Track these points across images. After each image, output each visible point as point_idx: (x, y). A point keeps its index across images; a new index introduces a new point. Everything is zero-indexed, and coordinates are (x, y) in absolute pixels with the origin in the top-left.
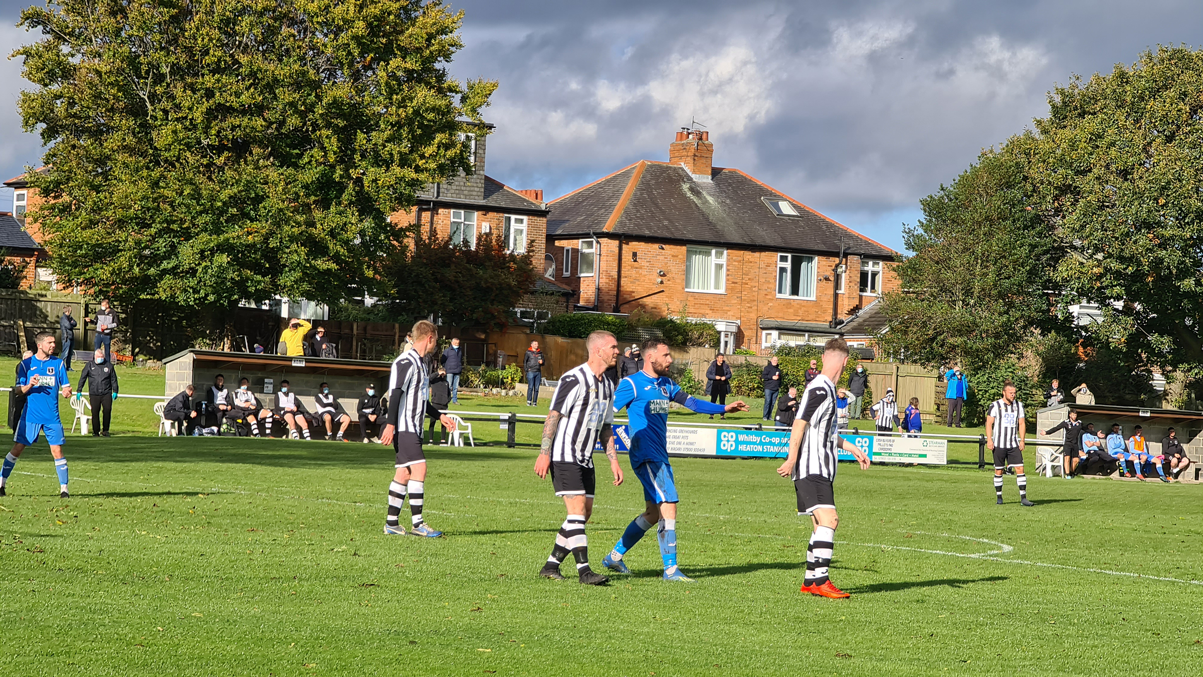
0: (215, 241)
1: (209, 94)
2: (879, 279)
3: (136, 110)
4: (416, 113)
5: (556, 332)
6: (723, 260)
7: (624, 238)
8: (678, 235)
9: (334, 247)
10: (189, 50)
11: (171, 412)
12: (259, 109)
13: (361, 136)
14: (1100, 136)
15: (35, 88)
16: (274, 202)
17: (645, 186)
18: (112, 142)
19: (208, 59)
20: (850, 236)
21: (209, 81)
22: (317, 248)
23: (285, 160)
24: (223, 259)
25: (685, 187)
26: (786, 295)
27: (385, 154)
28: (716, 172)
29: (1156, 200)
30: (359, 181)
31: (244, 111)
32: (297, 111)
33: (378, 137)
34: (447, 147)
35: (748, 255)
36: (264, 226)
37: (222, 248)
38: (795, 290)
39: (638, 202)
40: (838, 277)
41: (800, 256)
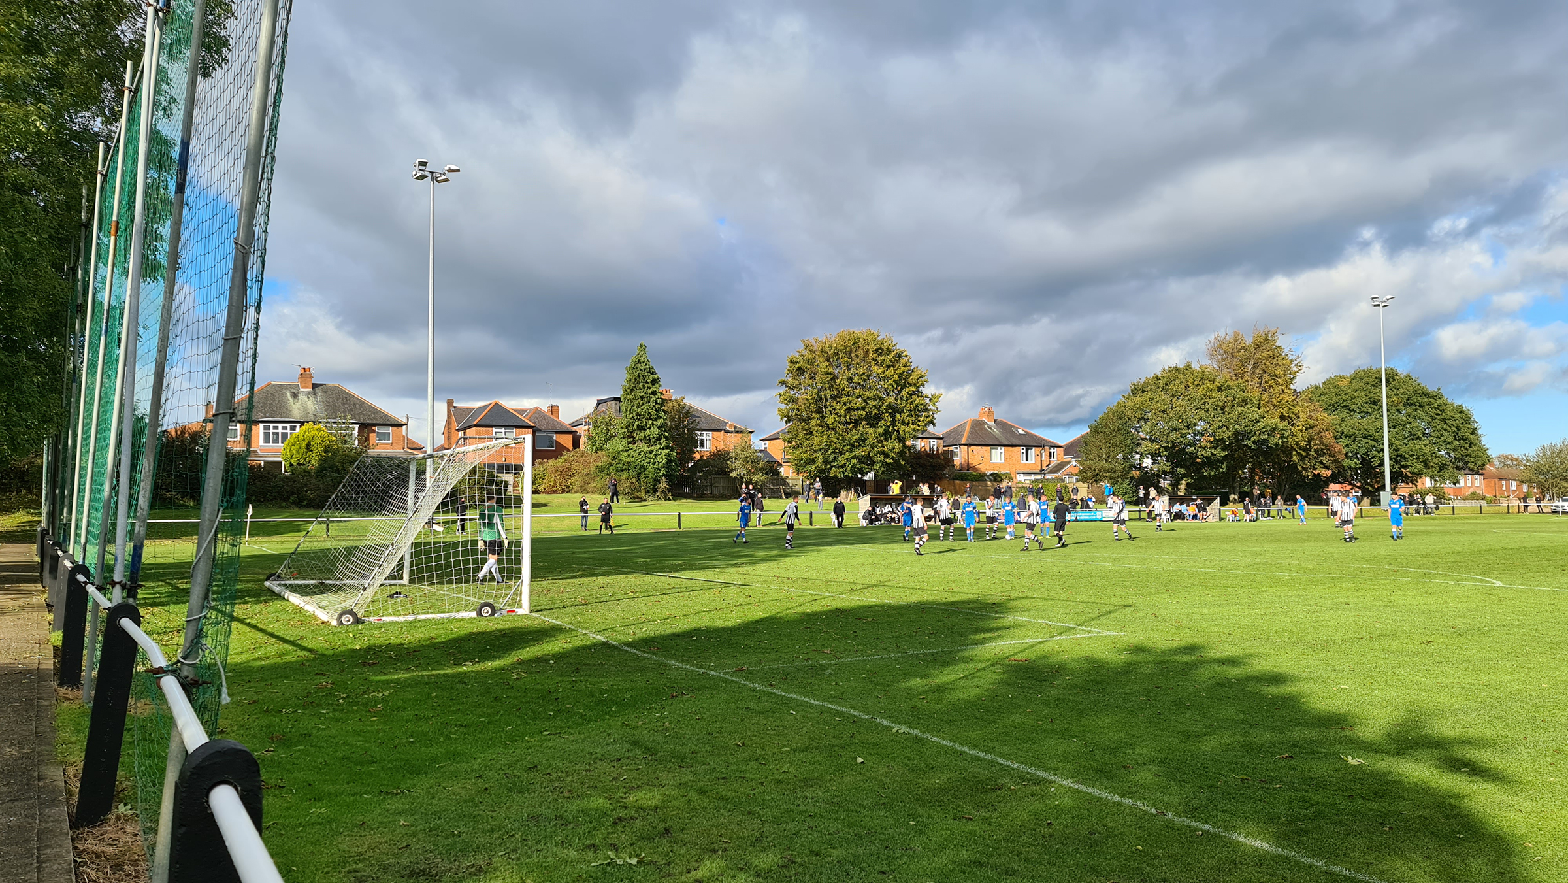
0: (852, 455)
1: (845, 404)
2: (1055, 454)
3: (819, 411)
4: (917, 406)
5: (957, 479)
6: (1002, 451)
7: (968, 445)
8: (987, 443)
9: (891, 454)
10: (837, 389)
11: (865, 517)
12: (863, 409)
13: (898, 415)
14: (1152, 399)
15: (783, 406)
16: (871, 440)
17: (973, 427)
18: (813, 423)
19: (844, 392)
20: (1044, 440)
21: (845, 399)
22: (886, 455)
23: (872, 426)
24: (855, 461)
25: (986, 426)
26: (1025, 461)
27: (906, 421)
28: (995, 421)
29: (1178, 420)
30: (898, 431)
31: (857, 409)
32: (876, 408)
33: (904, 415)
34: (927, 417)
35: (1011, 448)
36: (867, 449)
37: (853, 458)
38: (1027, 460)
39: (971, 433)
40: (1041, 454)
41: (1028, 448)
